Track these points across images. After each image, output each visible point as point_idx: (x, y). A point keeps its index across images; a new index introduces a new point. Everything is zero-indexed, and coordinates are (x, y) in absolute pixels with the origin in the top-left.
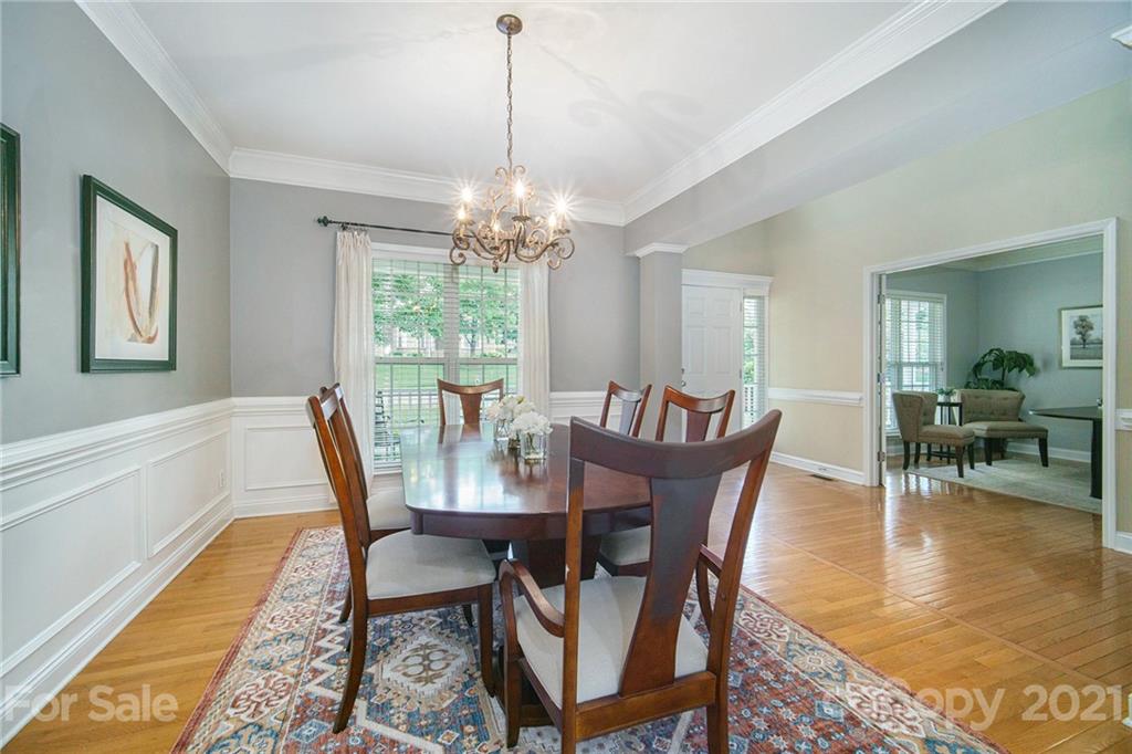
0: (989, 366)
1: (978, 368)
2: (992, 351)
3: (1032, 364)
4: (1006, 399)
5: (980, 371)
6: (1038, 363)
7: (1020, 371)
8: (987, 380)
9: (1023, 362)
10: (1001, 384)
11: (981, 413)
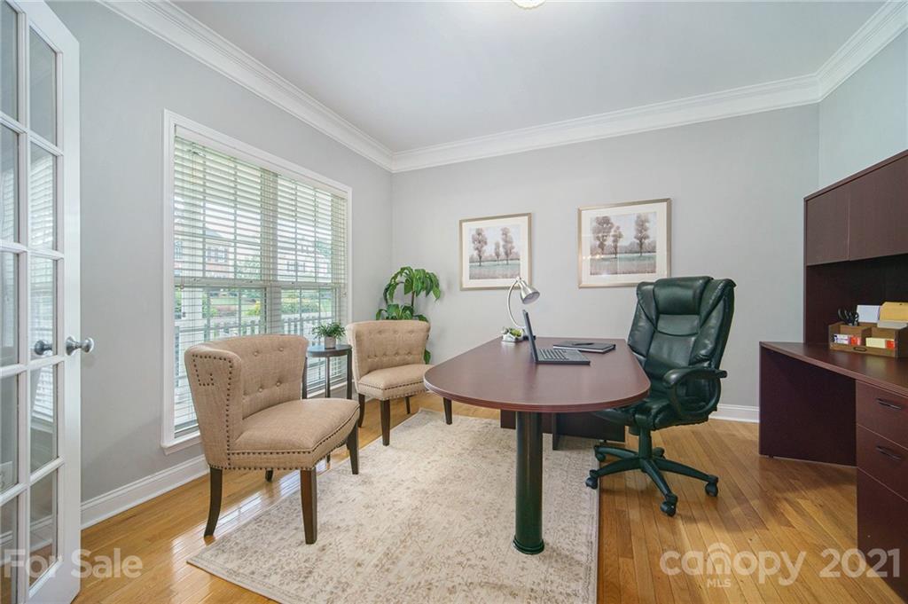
0: (401, 287)
1: (389, 289)
2: (403, 269)
3: (437, 286)
4: (411, 332)
5: (391, 295)
6: (443, 285)
7: (428, 294)
8: (397, 306)
9: (429, 284)
10: (410, 312)
11: (385, 355)
